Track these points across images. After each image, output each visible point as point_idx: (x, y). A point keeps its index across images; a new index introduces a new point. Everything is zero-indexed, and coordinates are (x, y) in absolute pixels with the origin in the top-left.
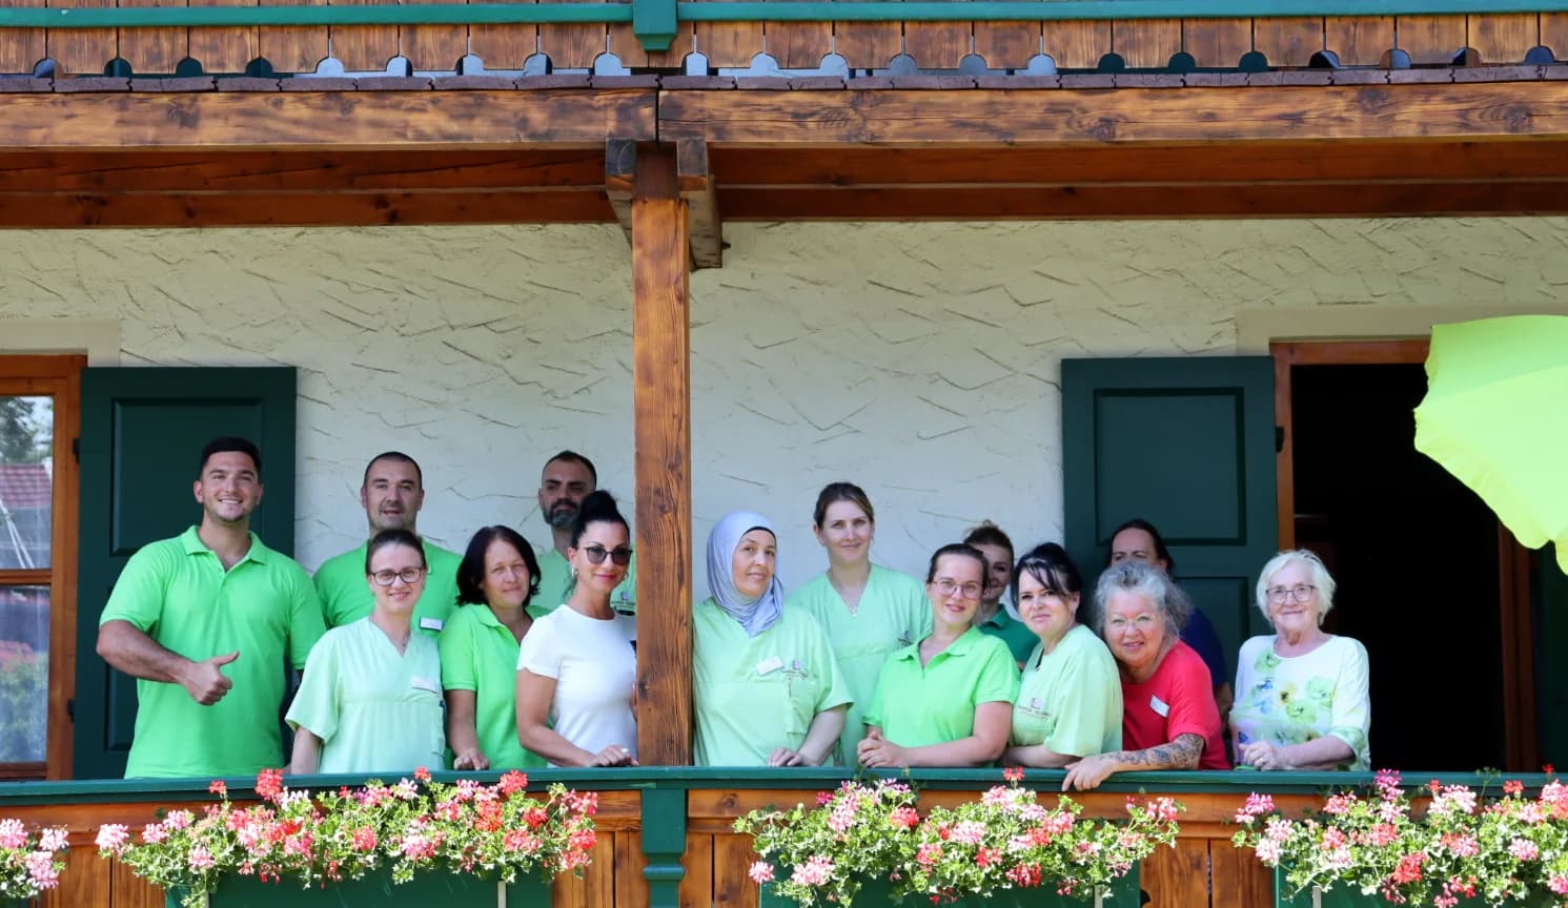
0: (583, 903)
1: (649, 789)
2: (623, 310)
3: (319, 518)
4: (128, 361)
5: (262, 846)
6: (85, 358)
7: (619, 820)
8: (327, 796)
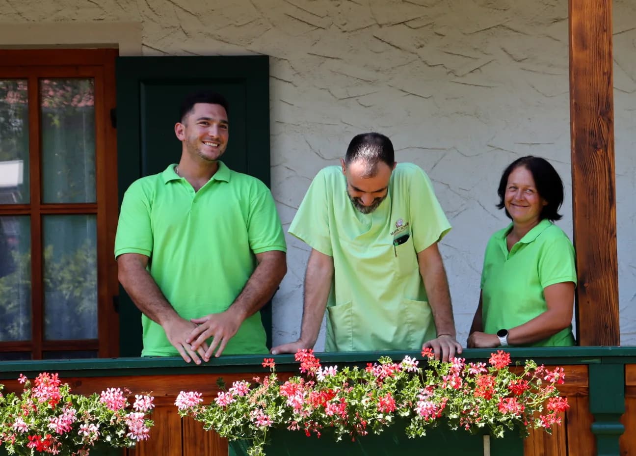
0: (542, 451)
1: (594, 364)
2: (505, 10)
3: (286, 165)
4: (147, 52)
5: (307, 409)
6: (117, 51)
7: (570, 388)
8: (351, 369)
